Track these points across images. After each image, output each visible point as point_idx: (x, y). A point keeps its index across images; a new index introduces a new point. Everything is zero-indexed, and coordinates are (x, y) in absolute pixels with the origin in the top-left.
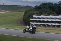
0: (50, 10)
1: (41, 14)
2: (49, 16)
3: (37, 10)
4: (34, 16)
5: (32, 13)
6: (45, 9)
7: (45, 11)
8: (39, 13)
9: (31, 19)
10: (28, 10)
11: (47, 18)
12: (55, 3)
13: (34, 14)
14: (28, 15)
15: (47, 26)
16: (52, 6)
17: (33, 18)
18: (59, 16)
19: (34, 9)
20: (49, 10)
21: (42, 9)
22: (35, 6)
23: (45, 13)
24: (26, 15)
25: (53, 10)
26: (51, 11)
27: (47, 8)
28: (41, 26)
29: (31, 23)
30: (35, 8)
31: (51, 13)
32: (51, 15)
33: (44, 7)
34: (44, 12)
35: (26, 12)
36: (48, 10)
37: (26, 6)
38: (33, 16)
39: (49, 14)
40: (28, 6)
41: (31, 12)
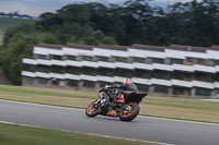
0: (95, 30)
1: (62, 41)
2: (91, 49)
3: (48, 30)
4: (38, 50)
5: (29, 40)
6: (77, 25)
7: (75, 33)
8: (55, 39)
9: (26, 61)
10: (18, 30)
11: (85, 58)
12: (111, 5)
13: (36, 43)
14: (14, 44)
15: (81, 84)
16: (101, 14)
17: (31, 56)
18: (126, 50)
19: (38, 23)
20: (91, 28)
21: (66, 25)
22: (42, 16)
23: (76, 41)
24: (9, 45)
25: (106, 30)
26: (99, 31)
27: (83, 22)
28: (62, 84)
29: (25, 73)
30: (41, 20)
31: (97, 41)
32: (97, 45)
33: (72, 17)
34: (74, 37)
35: (10, 36)
36: (88, 29)
37: (10, 15)
38: (32, 49)
39: (91, 44)
40: (16, 14)
41: (27, 37)
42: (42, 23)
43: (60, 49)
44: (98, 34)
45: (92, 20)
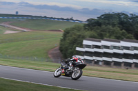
0: (121, 30)
2: (119, 42)
3: (92, 29)
4: (85, 42)
5: (80, 36)
6: (111, 27)
7: (109, 32)
8: (96, 35)
9: (78, 49)
10: (73, 29)
11: (115, 47)
12: (132, 15)
13: (84, 38)
15: (113, 63)
16: (125, 20)
19: (85, 25)
20: (119, 29)
21: (103, 26)
22: (88, 20)
23: (110, 37)
24: (67, 38)
25: (128, 30)
26: (124, 31)
27: (114, 25)
28: (100, 63)
30: (87, 23)
31: (123, 37)
32: (122, 40)
33: (107, 21)
34: (108, 35)
35: (68, 33)
36: (117, 29)
37: (67, 19)
38: (82, 42)
39: (119, 39)
40: (71, 19)
41: (78, 33)
42: (88, 25)
43: (100, 41)
44: (123, 33)
45: (119, 24)
